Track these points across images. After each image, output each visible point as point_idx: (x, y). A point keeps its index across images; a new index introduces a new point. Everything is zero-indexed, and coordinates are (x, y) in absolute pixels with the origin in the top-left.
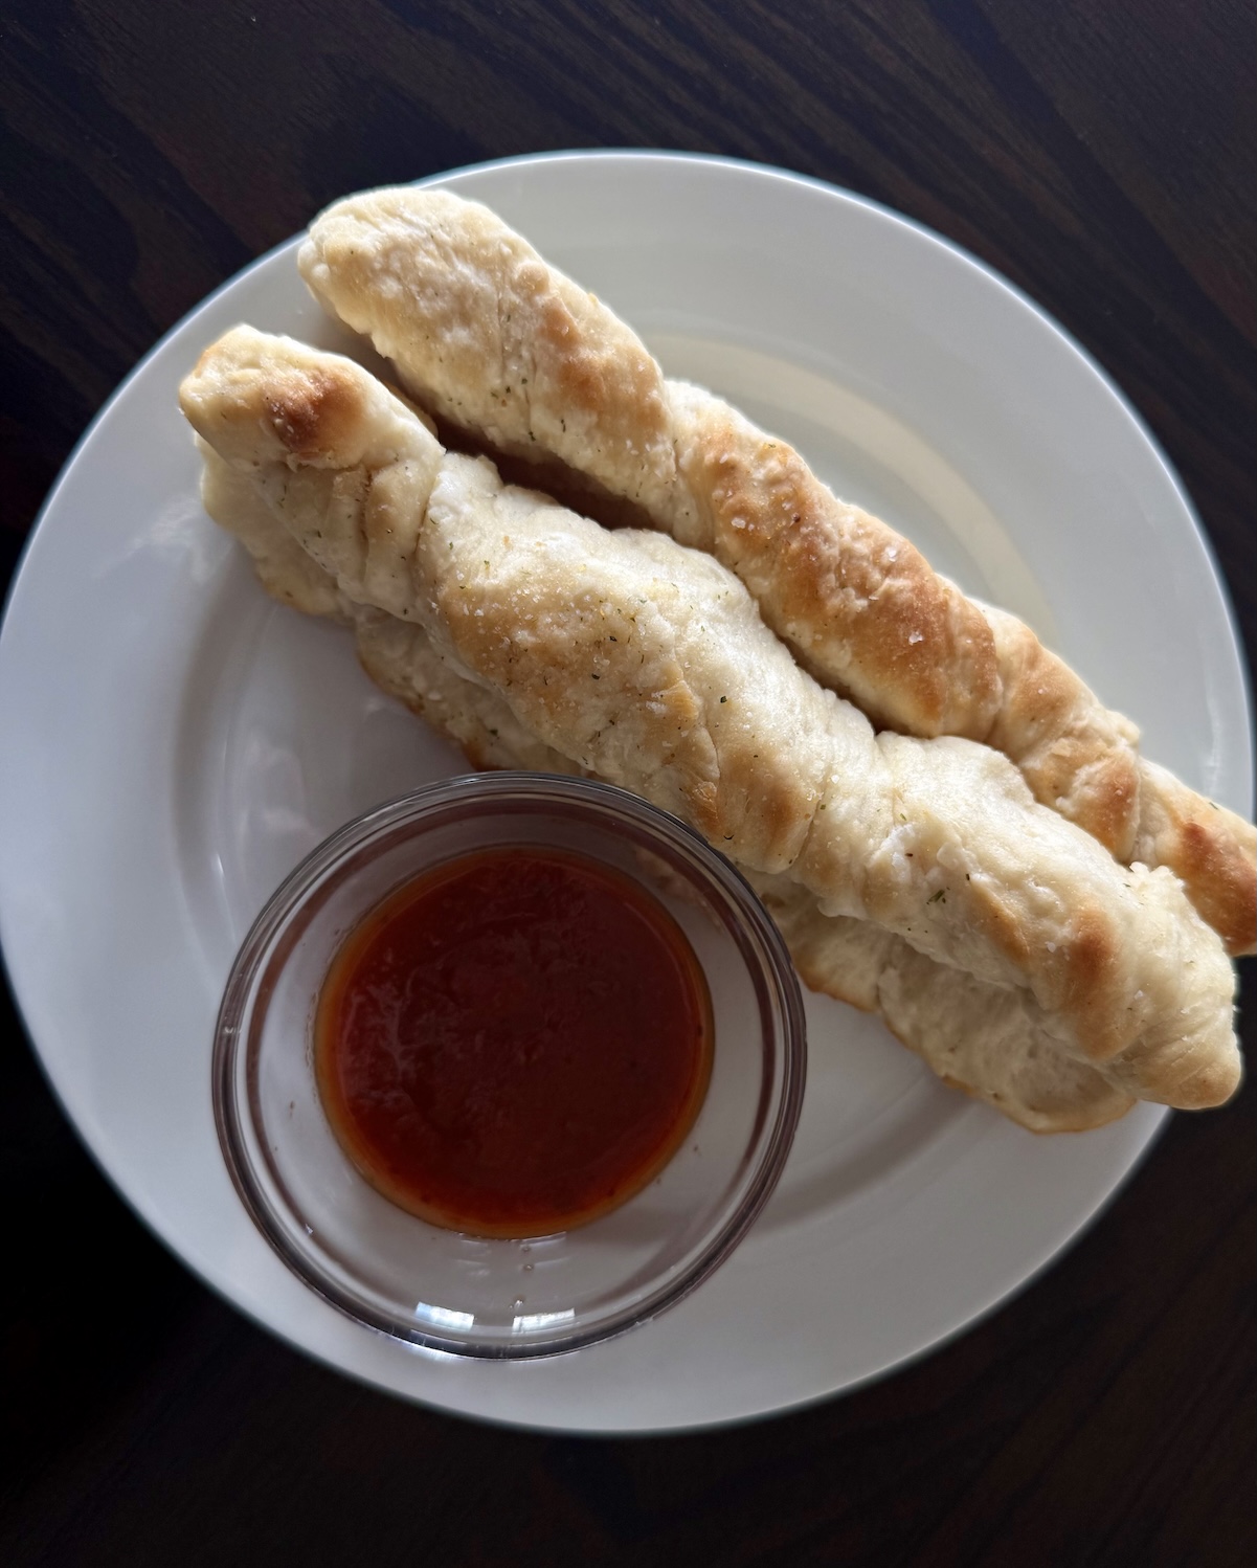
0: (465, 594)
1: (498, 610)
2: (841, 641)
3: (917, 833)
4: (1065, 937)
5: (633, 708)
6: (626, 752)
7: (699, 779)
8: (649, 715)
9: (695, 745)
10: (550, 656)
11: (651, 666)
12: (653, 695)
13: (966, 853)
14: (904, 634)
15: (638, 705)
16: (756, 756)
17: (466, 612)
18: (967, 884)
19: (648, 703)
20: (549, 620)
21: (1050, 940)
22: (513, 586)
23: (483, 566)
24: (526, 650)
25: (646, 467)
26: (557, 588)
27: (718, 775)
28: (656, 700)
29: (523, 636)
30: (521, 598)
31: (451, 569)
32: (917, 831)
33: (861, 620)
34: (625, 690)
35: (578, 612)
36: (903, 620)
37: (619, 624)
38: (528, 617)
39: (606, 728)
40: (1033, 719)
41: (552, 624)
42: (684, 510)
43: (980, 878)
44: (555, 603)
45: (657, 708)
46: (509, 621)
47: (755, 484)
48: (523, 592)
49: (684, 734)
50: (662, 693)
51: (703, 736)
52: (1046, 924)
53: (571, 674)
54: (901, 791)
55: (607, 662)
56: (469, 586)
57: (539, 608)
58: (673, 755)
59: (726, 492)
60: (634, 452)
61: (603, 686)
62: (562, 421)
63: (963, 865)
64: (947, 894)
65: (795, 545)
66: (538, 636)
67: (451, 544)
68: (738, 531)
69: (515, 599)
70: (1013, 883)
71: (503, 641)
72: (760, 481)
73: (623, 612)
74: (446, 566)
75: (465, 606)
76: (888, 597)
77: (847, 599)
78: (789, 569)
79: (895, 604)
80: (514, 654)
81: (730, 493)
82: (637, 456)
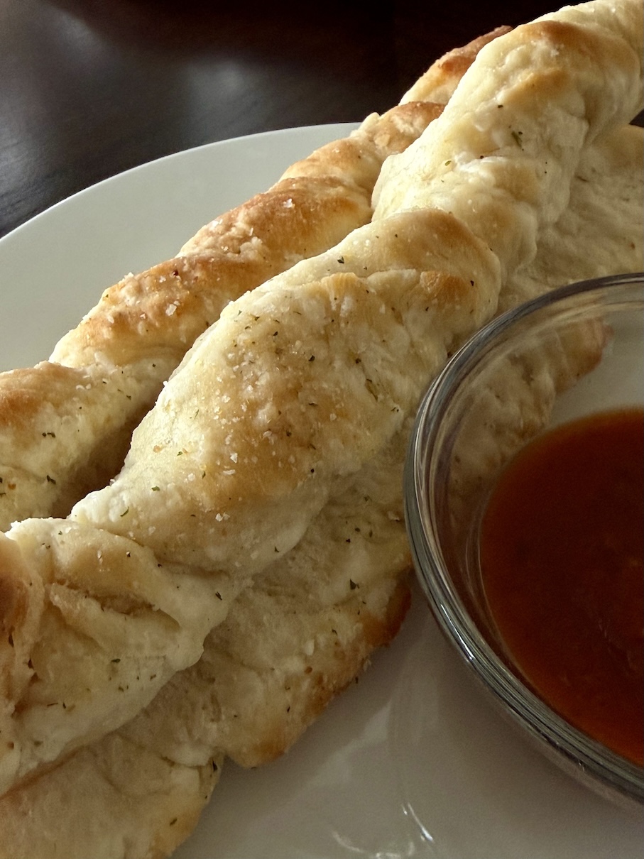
0: (212, 475)
1: (233, 440)
2: (285, 260)
3: (463, 150)
4: (547, 43)
5: (344, 332)
6: (388, 356)
7: (417, 287)
8: (354, 317)
9: (383, 285)
10: (287, 394)
11: (305, 306)
12: (334, 308)
13: (480, 108)
14: (285, 212)
15: (343, 325)
16: (396, 236)
17: (230, 472)
18: (506, 108)
19: (341, 315)
20: (250, 388)
21: (549, 53)
22: (209, 424)
23: (184, 457)
24: (280, 413)
25: (104, 380)
26: (216, 382)
27: (414, 270)
28: (339, 306)
29: (264, 416)
30: (223, 416)
31: (181, 490)
32: (461, 149)
33: (270, 244)
34: (326, 338)
35: (244, 364)
36: (273, 213)
37: (259, 329)
38: (244, 408)
39: (364, 370)
40: (359, 157)
41: (254, 386)
42: (150, 367)
43: (500, 97)
44: (234, 383)
45: (347, 305)
46: (246, 429)
47: (138, 302)
48: (216, 414)
49: (372, 290)
50: (332, 299)
51: (374, 279)
52: (536, 56)
53: (306, 381)
54: (424, 175)
55: (298, 343)
56: (203, 468)
57: (236, 400)
58: (393, 309)
59: (142, 319)
60: (88, 387)
61: (321, 354)
62: (44, 435)
63: (490, 110)
64: (515, 129)
65: (198, 274)
66: (266, 401)
67: (154, 489)
68: (179, 312)
69: (224, 421)
70: (503, 80)
71: (267, 439)
72: (137, 299)
73: (248, 325)
74: (177, 497)
75: (225, 472)
76: (252, 223)
77: (250, 248)
78: (218, 279)
79: (259, 218)
80: (283, 430)
81: (143, 316)
82: (92, 385)
